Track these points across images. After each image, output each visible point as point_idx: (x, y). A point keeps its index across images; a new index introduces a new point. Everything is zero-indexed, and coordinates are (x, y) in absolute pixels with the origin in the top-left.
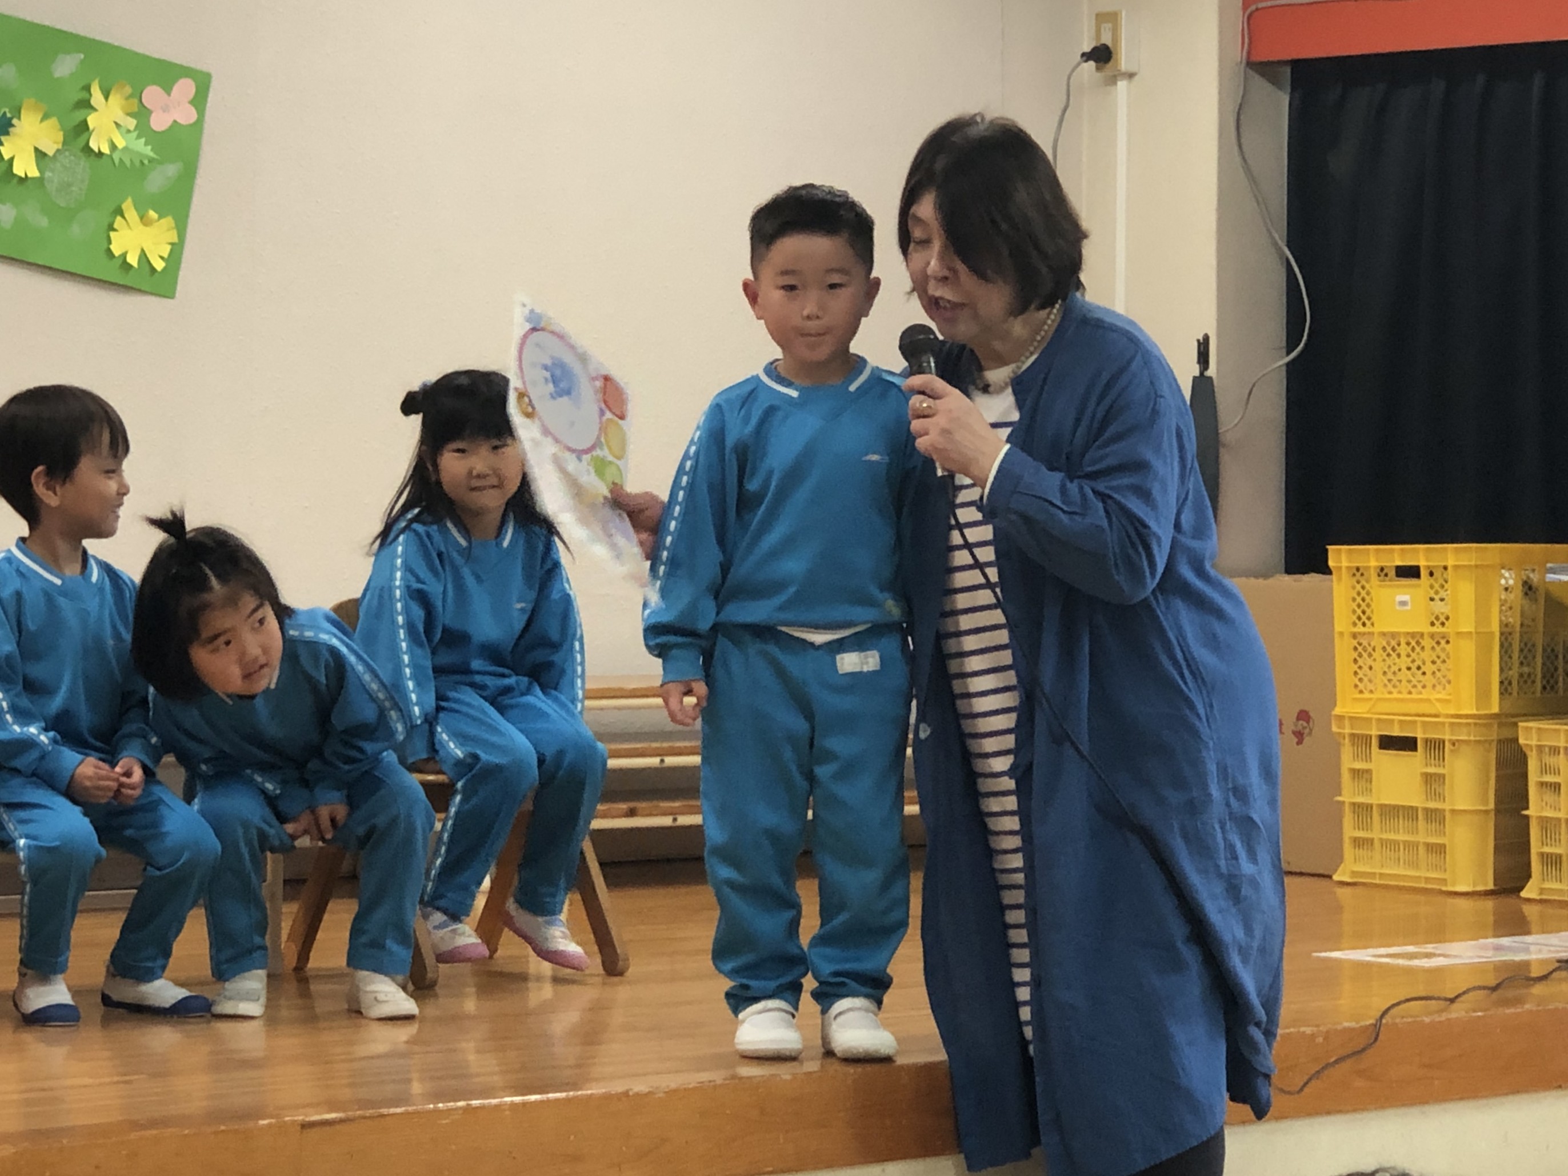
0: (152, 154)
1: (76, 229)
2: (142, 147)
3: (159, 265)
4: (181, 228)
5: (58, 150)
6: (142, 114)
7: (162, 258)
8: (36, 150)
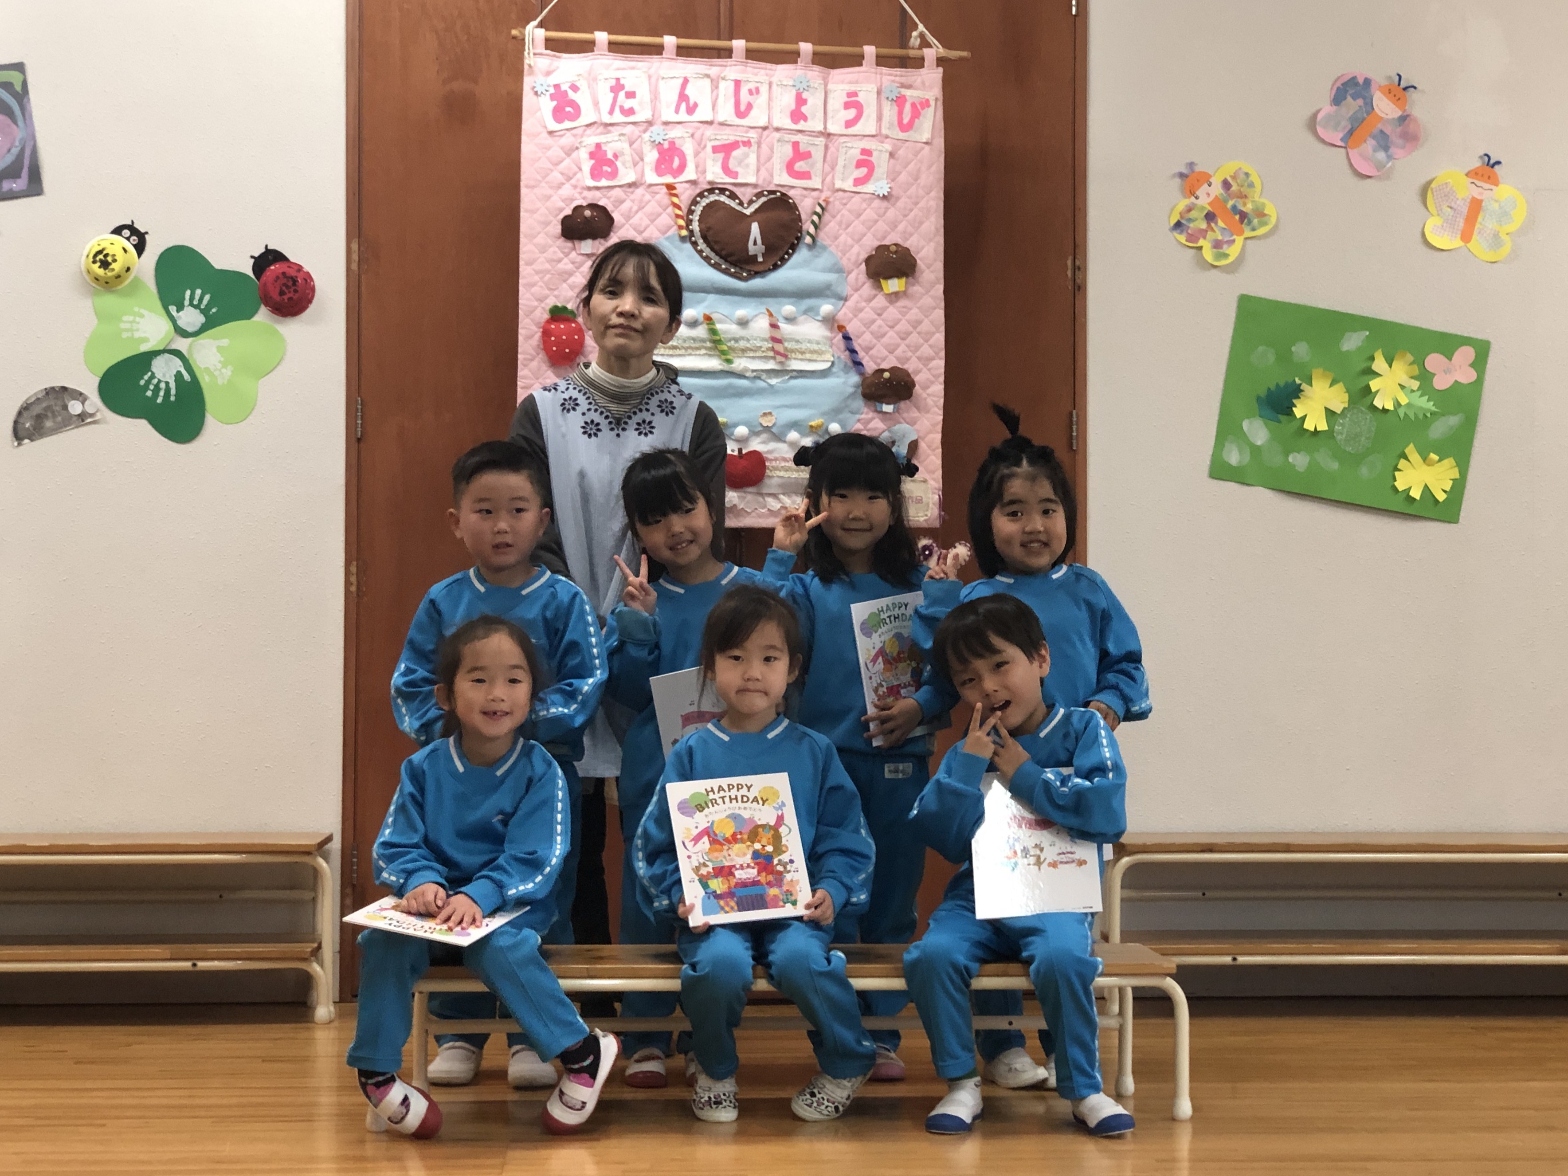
0: (1434, 409)
1: (1364, 471)
2: (1425, 404)
3: (1441, 497)
4: (1463, 465)
5: (1345, 408)
6: (1424, 377)
7: (1445, 491)
8: (1326, 408)
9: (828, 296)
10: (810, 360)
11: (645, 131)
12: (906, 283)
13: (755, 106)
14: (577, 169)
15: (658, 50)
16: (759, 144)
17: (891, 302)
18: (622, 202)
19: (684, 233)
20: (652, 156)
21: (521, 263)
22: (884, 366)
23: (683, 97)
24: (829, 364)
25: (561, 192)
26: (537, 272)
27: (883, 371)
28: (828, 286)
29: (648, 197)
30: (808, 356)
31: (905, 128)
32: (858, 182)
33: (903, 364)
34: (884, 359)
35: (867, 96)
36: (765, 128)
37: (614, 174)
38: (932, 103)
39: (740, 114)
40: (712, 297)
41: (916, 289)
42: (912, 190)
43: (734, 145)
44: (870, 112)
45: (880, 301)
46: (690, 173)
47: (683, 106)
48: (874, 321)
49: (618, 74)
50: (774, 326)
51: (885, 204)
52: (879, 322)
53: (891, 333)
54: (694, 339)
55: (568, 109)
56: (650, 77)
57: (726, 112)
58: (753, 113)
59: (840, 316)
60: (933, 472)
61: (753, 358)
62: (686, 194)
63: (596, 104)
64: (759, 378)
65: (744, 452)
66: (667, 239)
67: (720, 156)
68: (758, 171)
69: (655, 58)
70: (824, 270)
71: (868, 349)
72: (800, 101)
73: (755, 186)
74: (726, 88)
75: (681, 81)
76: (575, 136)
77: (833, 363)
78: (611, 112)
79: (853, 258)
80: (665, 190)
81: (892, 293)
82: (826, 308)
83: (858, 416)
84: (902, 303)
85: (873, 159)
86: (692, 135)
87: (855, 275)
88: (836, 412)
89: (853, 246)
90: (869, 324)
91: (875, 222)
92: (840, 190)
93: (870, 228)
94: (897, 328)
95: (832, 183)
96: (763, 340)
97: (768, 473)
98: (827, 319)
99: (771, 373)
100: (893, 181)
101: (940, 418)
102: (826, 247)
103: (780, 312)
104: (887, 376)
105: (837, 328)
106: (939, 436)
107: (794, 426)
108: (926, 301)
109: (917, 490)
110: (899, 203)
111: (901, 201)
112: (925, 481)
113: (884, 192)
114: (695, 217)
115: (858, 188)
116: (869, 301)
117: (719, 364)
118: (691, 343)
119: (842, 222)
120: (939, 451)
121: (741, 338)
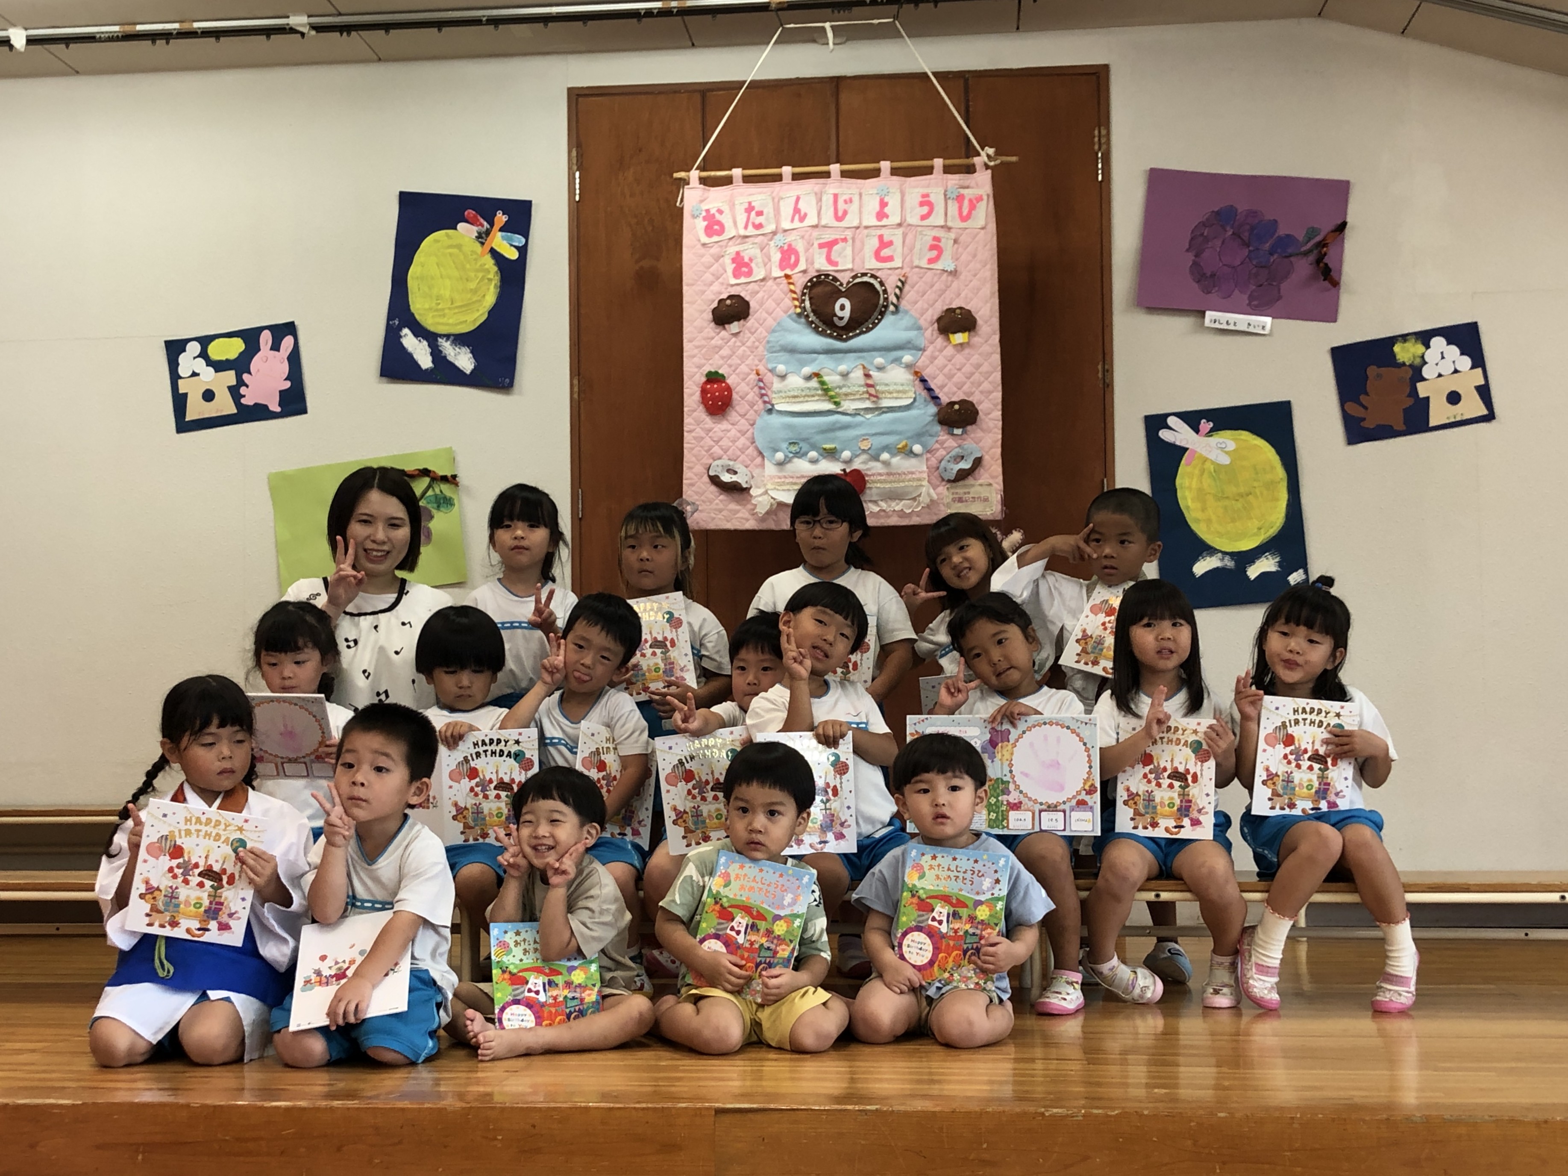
9: (910, 349)
10: (897, 399)
11: (771, 240)
12: (969, 336)
13: (849, 212)
14: (722, 271)
15: (778, 178)
16: (853, 239)
17: (958, 351)
18: (758, 292)
19: (798, 310)
20: (776, 257)
21: (685, 341)
22: (955, 399)
23: (796, 210)
24: (911, 401)
25: (712, 288)
26: (697, 347)
27: (954, 403)
28: (909, 342)
29: (775, 287)
30: (895, 395)
31: (964, 219)
32: (931, 261)
33: (969, 397)
34: (954, 394)
35: (937, 198)
36: (857, 228)
37: (750, 273)
38: (985, 198)
39: (839, 219)
40: (822, 357)
41: (976, 340)
42: (971, 266)
43: (835, 242)
44: (939, 209)
45: (950, 351)
46: (802, 266)
47: (797, 217)
48: (945, 366)
49: (750, 199)
50: (867, 376)
51: (950, 278)
52: (949, 367)
53: (959, 374)
54: (809, 388)
55: (716, 227)
56: (773, 199)
57: (828, 218)
58: (848, 217)
59: (920, 363)
60: (996, 477)
61: (853, 400)
62: (800, 281)
63: (735, 223)
64: (859, 414)
65: (848, 470)
66: (790, 316)
67: (825, 250)
68: (853, 259)
69: (777, 185)
70: (908, 329)
71: (942, 387)
72: (883, 204)
73: (852, 270)
74: (828, 199)
75: (794, 198)
76: (721, 247)
77: (915, 399)
78: (746, 227)
79: (929, 319)
80: (785, 281)
81: (958, 344)
82: (907, 358)
83: (935, 439)
84: (967, 351)
85: (941, 244)
86: (802, 237)
87: (929, 331)
88: (919, 436)
89: (927, 310)
90: (941, 369)
91: (944, 291)
92: (917, 267)
93: (940, 296)
94: (963, 370)
95: (912, 261)
96: (860, 386)
97: (868, 485)
98: (908, 366)
99: (867, 410)
100: (957, 259)
101: (1000, 436)
102: (906, 312)
103: (872, 363)
104: (957, 407)
105: (916, 373)
106: (999, 451)
107: (886, 448)
108: (986, 348)
109: (984, 492)
110: (962, 277)
111: (964, 275)
112: (990, 485)
113: (951, 268)
114: (807, 298)
115: (931, 266)
116: (941, 351)
117: (828, 406)
118: (807, 392)
119: (918, 292)
120: (1000, 461)
121: (844, 386)
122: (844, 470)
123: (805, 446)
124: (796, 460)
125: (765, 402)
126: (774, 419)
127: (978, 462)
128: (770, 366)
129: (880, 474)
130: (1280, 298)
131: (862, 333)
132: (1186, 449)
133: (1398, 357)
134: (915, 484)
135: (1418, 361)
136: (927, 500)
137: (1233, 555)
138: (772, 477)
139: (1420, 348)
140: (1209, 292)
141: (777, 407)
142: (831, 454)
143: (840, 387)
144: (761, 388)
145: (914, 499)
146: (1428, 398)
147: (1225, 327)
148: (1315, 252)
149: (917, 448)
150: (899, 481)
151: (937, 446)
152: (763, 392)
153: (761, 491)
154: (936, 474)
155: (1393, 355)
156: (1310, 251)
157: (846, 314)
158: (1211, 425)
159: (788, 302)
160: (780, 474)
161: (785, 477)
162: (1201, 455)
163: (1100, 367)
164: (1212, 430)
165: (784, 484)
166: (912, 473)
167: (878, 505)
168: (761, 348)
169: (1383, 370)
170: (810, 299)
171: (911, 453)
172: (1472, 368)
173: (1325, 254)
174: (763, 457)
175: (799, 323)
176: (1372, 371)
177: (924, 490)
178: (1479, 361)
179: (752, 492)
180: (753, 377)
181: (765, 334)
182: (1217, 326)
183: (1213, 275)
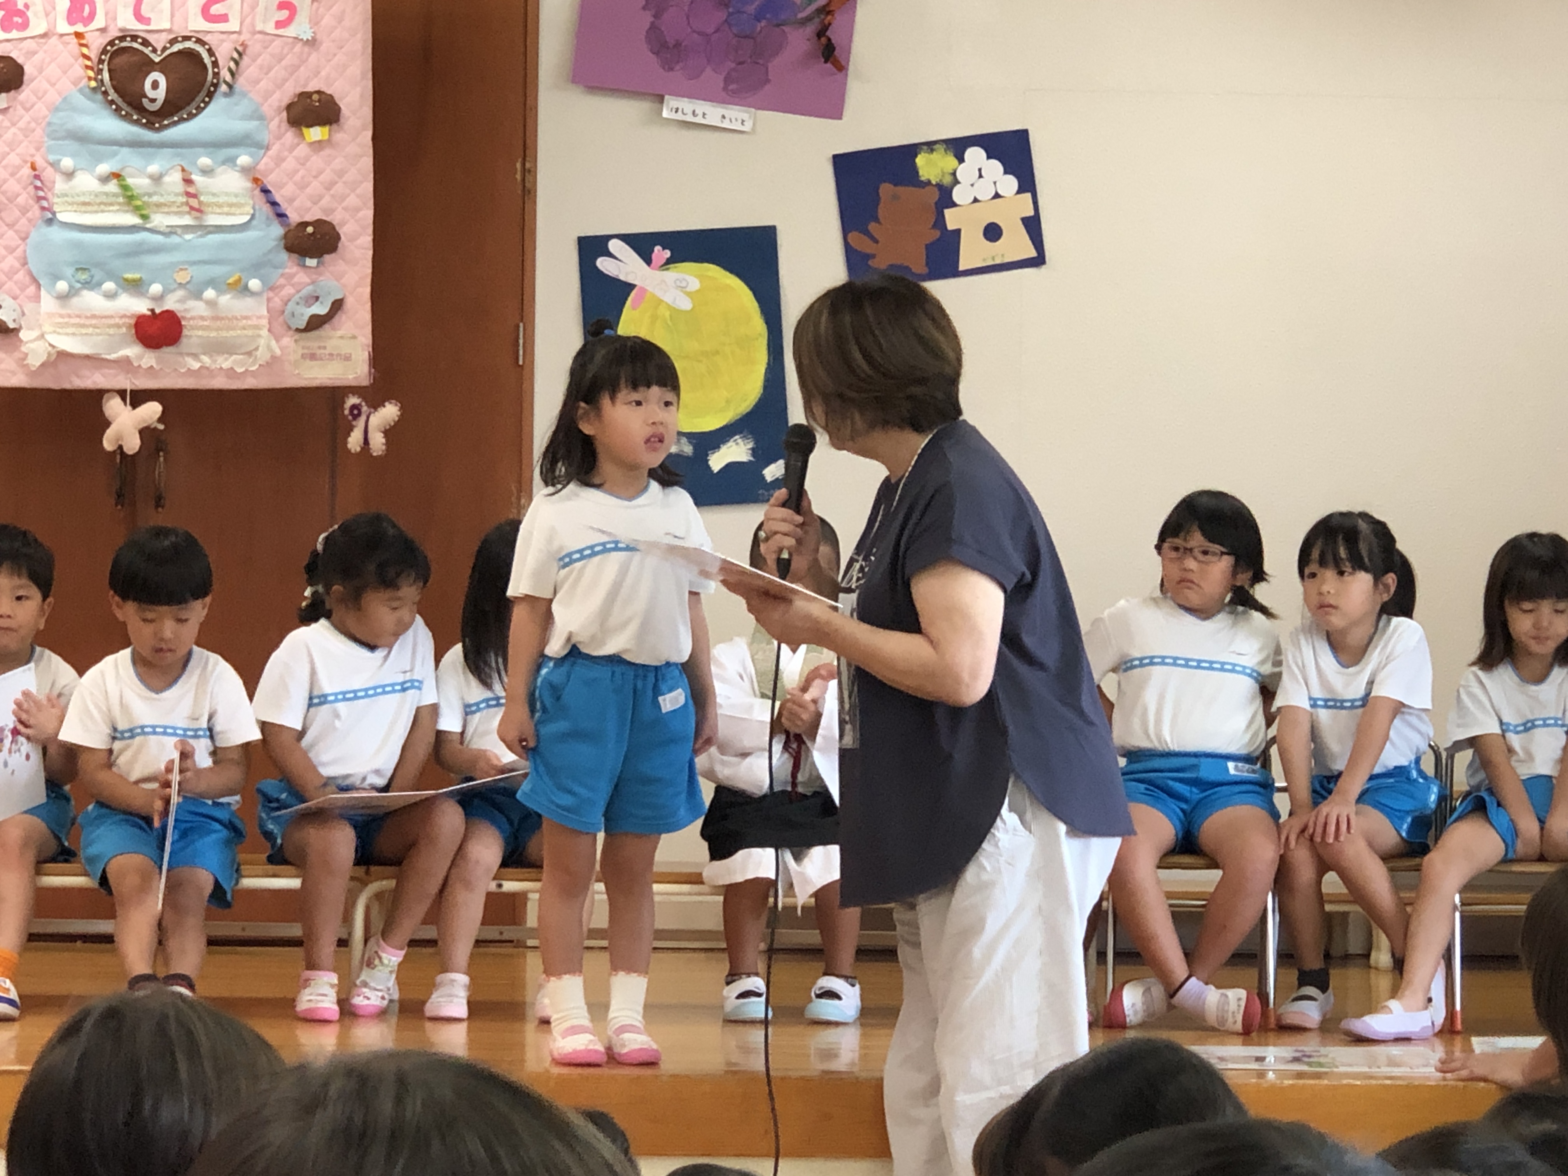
9: (247, 145)
10: (228, 214)
12: (330, 131)
17: (315, 151)
18: (35, 53)
19: (93, 84)
20: (64, 5)
22: (308, 218)
24: (247, 218)
27: (305, 224)
28: (247, 136)
29: (61, 47)
30: (226, 209)
32: (279, 24)
33: (327, 216)
34: (308, 210)
37: (25, 25)
40: (125, 150)
41: (339, 136)
42: (336, 34)
45: (302, 150)
48: (296, 171)
50: (188, 181)
51: (306, 49)
52: (301, 173)
53: (315, 184)
54: (107, 194)
59: (261, 166)
60: (362, 328)
61: (168, 213)
62: (97, 42)
64: (175, 233)
65: (158, 311)
66: (81, 91)
68: (172, 16)
70: (245, 118)
71: (291, 201)
73: (170, 31)
77: (253, 217)
79: (276, 104)
80: (75, 40)
81: (315, 142)
82: (244, 160)
83: (280, 271)
84: (327, 151)
87: (276, 122)
88: (257, 268)
89: (274, 92)
90: (291, 175)
91: (299, 67)
92: (261, 32)
93: (291, 74)
94: (322, 178)
95: (253, 25)
96: (177, 195)
97: (185, 332)
98: (245, 171)
99: (187, 228)
100: (317, 24)
101: (370, 271)
102: (244, 95)
103: (195, 164)
104: (310, 229)
105: (256, 180)
106: (368, 290)
107: (211, 283)
108: (352, 149)
109: (345, 347)
110: (323, 48)
111: (326, 46)
112: (354, 337)
113: (307, 35)
114: (105, 67)
115: (280, 32)
116: (292, 149)
117: (132, 219)
118: (104, 199)
119: (261, 68)
120: (368, 305)
121: (155, 193)
122: (152, 311)
123: (98, 274)
124: (85, 293)
125: (43, 209)
126: (55, 234)
127: (337, 306)
128: (51, 158)
129: (202, 318)
130: (768, 81)
131: (182, 120)
132: (631, 287)
133: (921, 173)
134: (250, 333)
135: (947, 180)
136: (268, 357)
137: (690, 436)
138: (50, 315)
139: (952, 161)
140: (671, 69)
141: (60, 217)
142: (136, 287)
143: (150, 195)
144: (37, 188)
145: (249, 354)
146: (958, 232)
147: (690, 118)
148: (817, 20)
149: (254, 284)
150: (229, 329)
151: (282, 281)
152: (41, 194)
153: (35, 334)
154: (281, 319)
155: (914, 170)
156: (809, 19)
157: (160, 94)
158: (667, 254)
159: (78, 69)
160: (63, 312)
161: (69, 316)
162: (654, 295)
163: (519, 165)
164: (669, 262)
165: (67, 325)
166: (246, 318)
167: (200, 361)
168: (39, 131)
169: (900, 189)
170: (110, 71)
171: (245, 290)
172: (1018, 192)
173: (830, 24)
174: (39, 286)
175: (94, 101)
176: (886, 189)
177: (262, 342)
178: (1027, 184)
179: (22, 335)
180: (27, 171)
181: (45, 111)
182: (679, 116)
183: (678, 45)
